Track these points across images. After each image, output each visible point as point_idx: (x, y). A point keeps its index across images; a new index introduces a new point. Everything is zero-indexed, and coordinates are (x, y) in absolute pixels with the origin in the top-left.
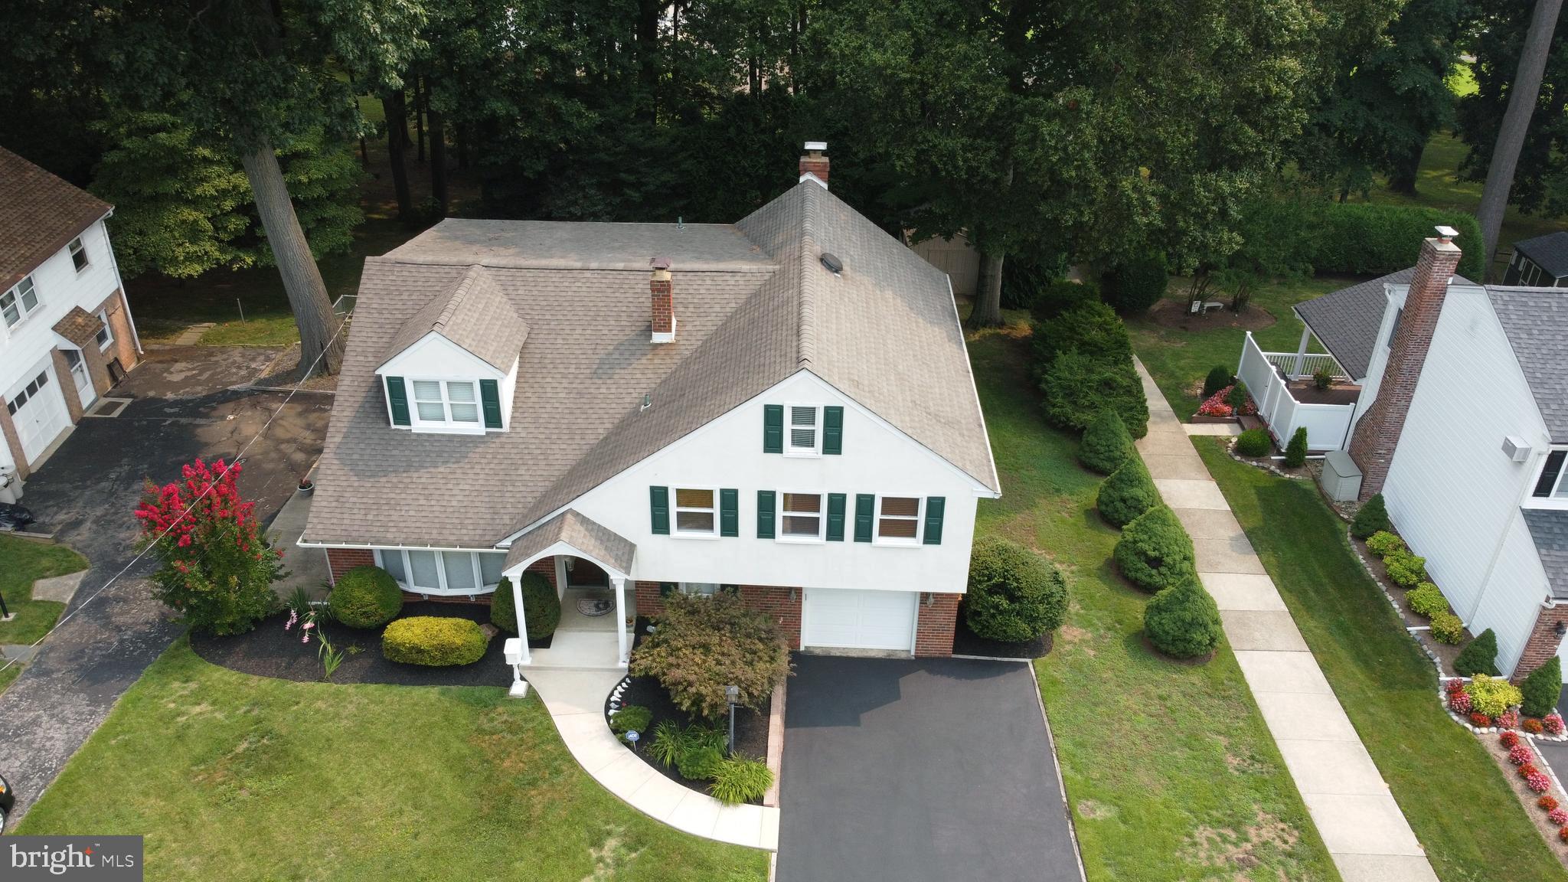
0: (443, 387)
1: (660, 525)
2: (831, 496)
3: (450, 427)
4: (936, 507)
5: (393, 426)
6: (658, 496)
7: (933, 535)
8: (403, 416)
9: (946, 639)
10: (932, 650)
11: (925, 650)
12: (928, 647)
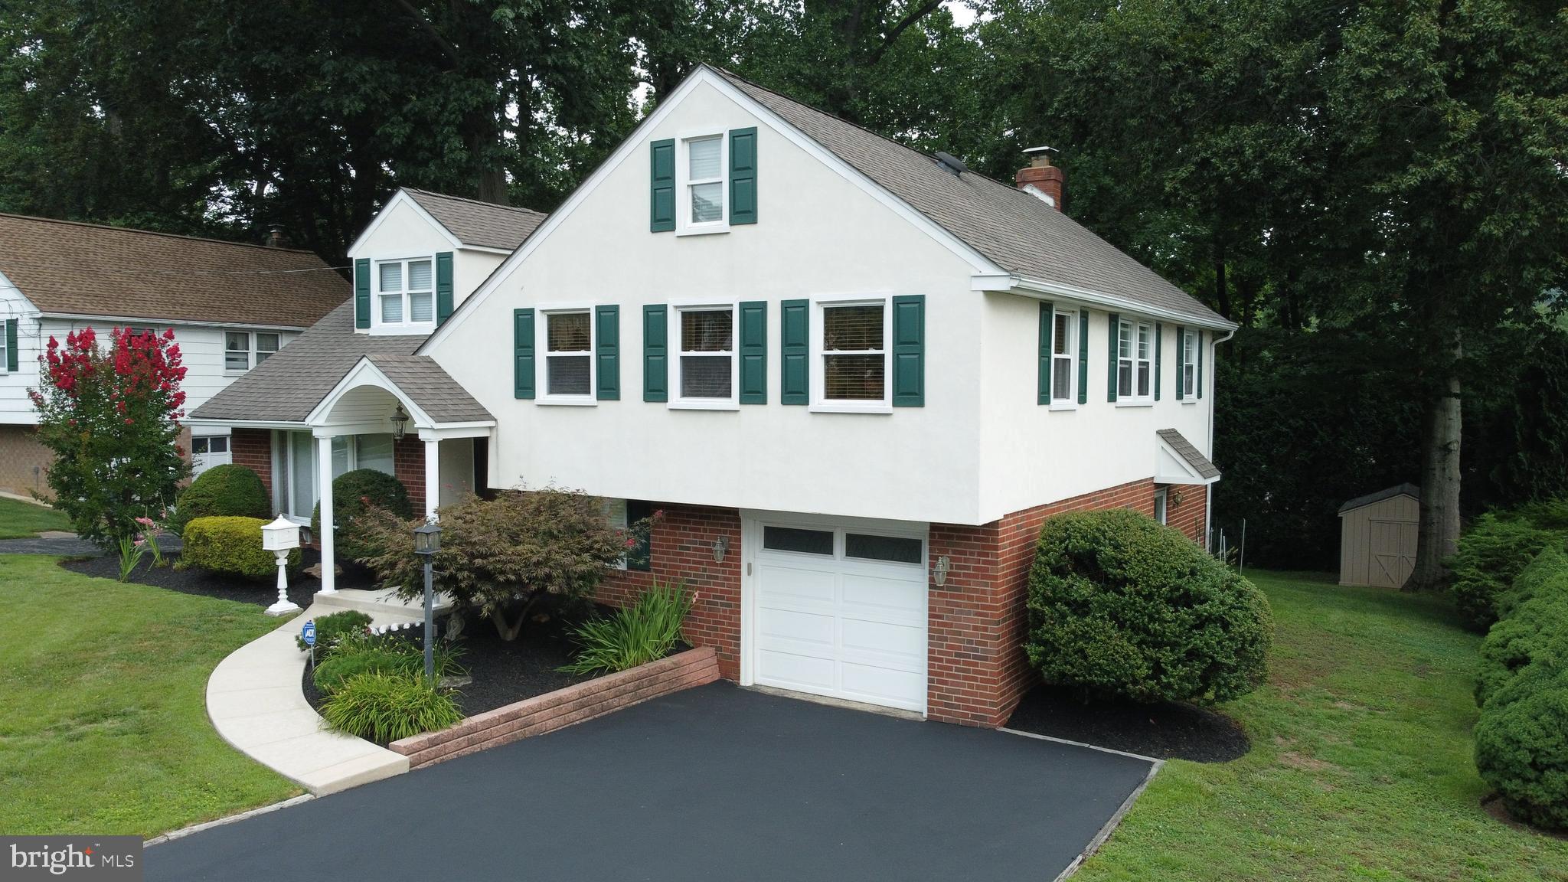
0: (404, 268)
2: (745, 307)
3: (405, 327)
4: (910, 313)
5: (356, 331)
7: (910, 390)
8: (365, 318)
9: (982, 680)
10: (958, 707)
11: (946, 705)
12: (950, 698)
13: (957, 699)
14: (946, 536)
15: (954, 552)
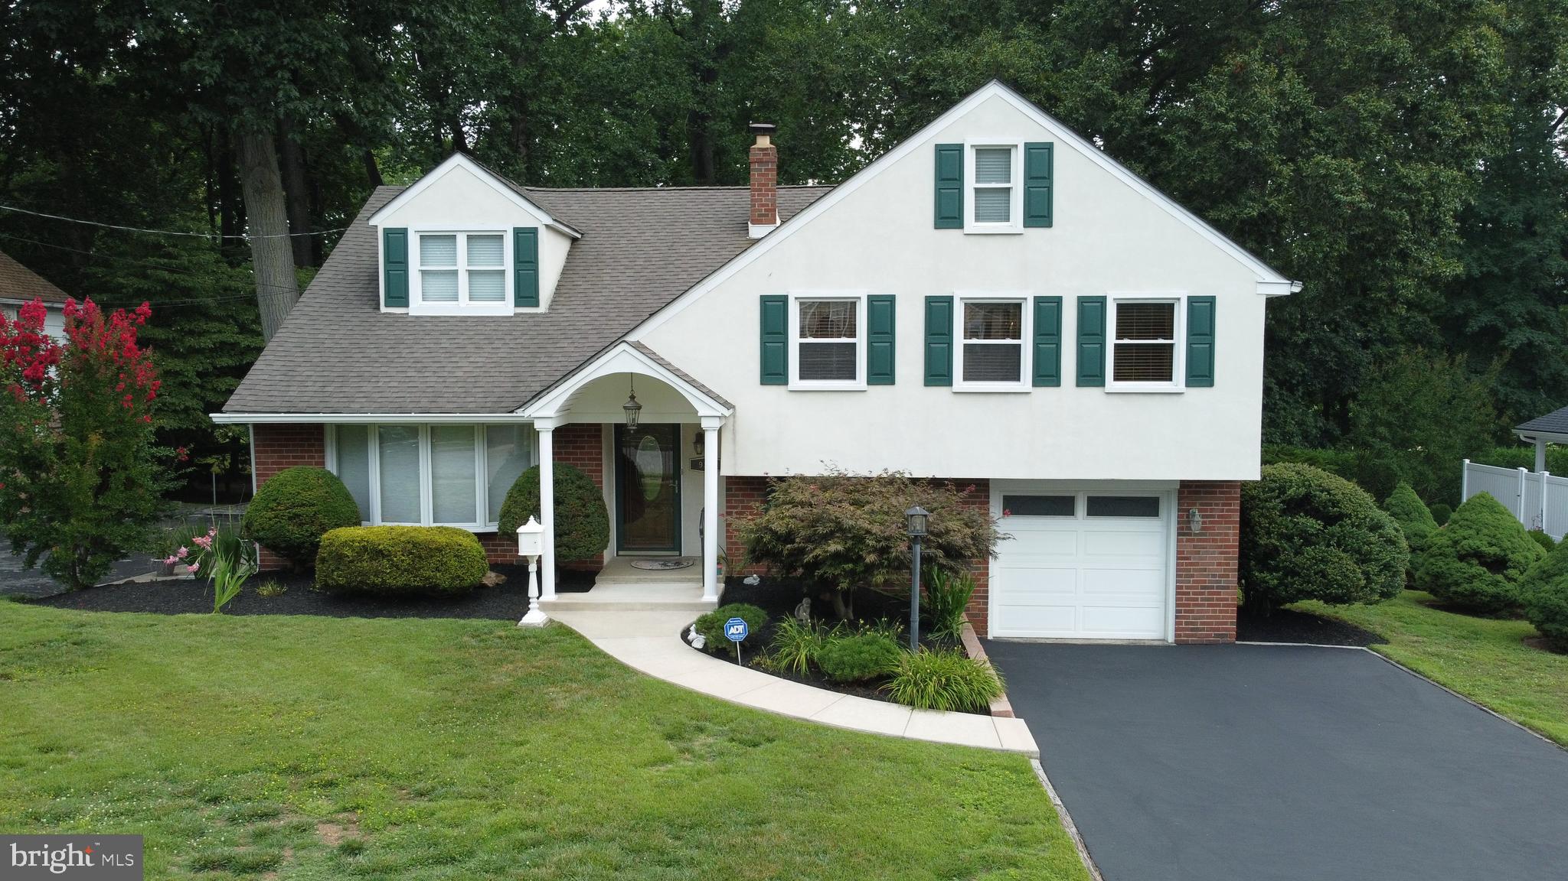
0: (462, 241)
1: (773, 372)
2: (1038, 300)
3: (464, 307)
4: (1203, 310)
5: (383, 309)
6: (773, 310)
7: (1201, 374)
8: (399, 295)
9: (1224, 605)
10: (1203, 629)
11: (1192, 630)
12: (1196, 623)
13: (1202, 624)
14: (1192, 492)
15: (1201, 505)
